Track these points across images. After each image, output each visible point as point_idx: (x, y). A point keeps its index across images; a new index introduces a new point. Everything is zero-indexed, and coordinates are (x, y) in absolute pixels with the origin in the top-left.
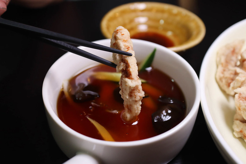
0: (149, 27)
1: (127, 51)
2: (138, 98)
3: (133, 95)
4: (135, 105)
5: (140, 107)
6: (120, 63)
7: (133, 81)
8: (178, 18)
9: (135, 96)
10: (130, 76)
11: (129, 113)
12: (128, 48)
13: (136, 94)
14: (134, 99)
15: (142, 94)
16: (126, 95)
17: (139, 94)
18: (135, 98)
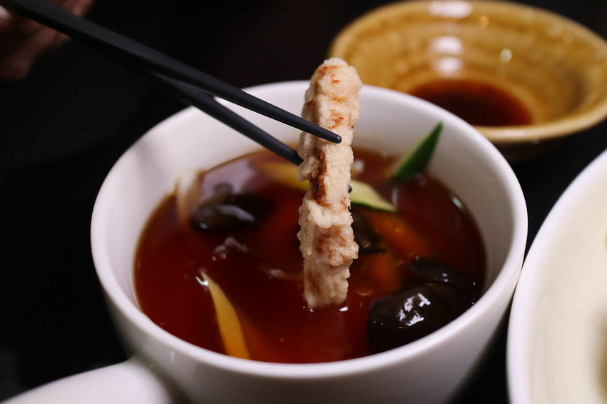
0: (469, 65)
1: (333, 127)
2: (336, 260)
3: (324, 248)
4: (330, 277)
5: (346, 285)
6: (308, 156)
7: (327, 212)
8: (559, 52)
9: (330, 252)
10: (322, 199)
11: (314, 294)
12: (338, 121)
13: (332, 248)
14: (325, 259)
15: (352, 250)
16: (308, 246)
17: (341, 250)
18: (330, 257)
